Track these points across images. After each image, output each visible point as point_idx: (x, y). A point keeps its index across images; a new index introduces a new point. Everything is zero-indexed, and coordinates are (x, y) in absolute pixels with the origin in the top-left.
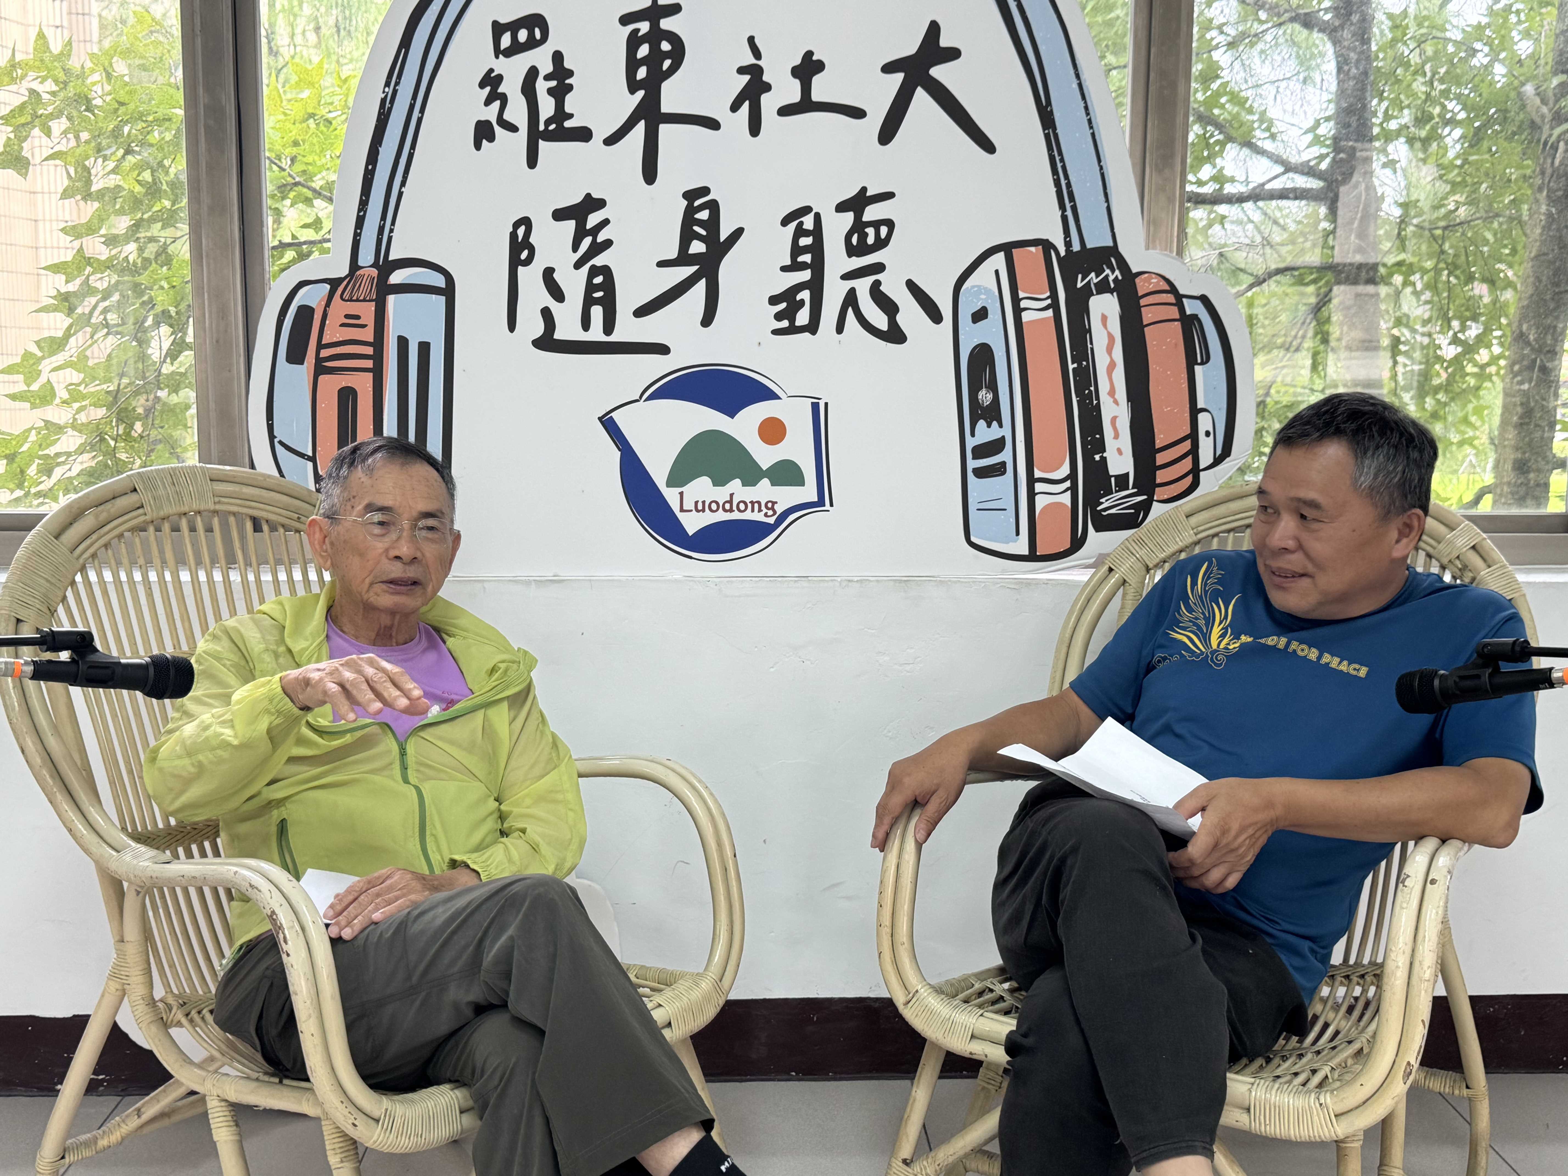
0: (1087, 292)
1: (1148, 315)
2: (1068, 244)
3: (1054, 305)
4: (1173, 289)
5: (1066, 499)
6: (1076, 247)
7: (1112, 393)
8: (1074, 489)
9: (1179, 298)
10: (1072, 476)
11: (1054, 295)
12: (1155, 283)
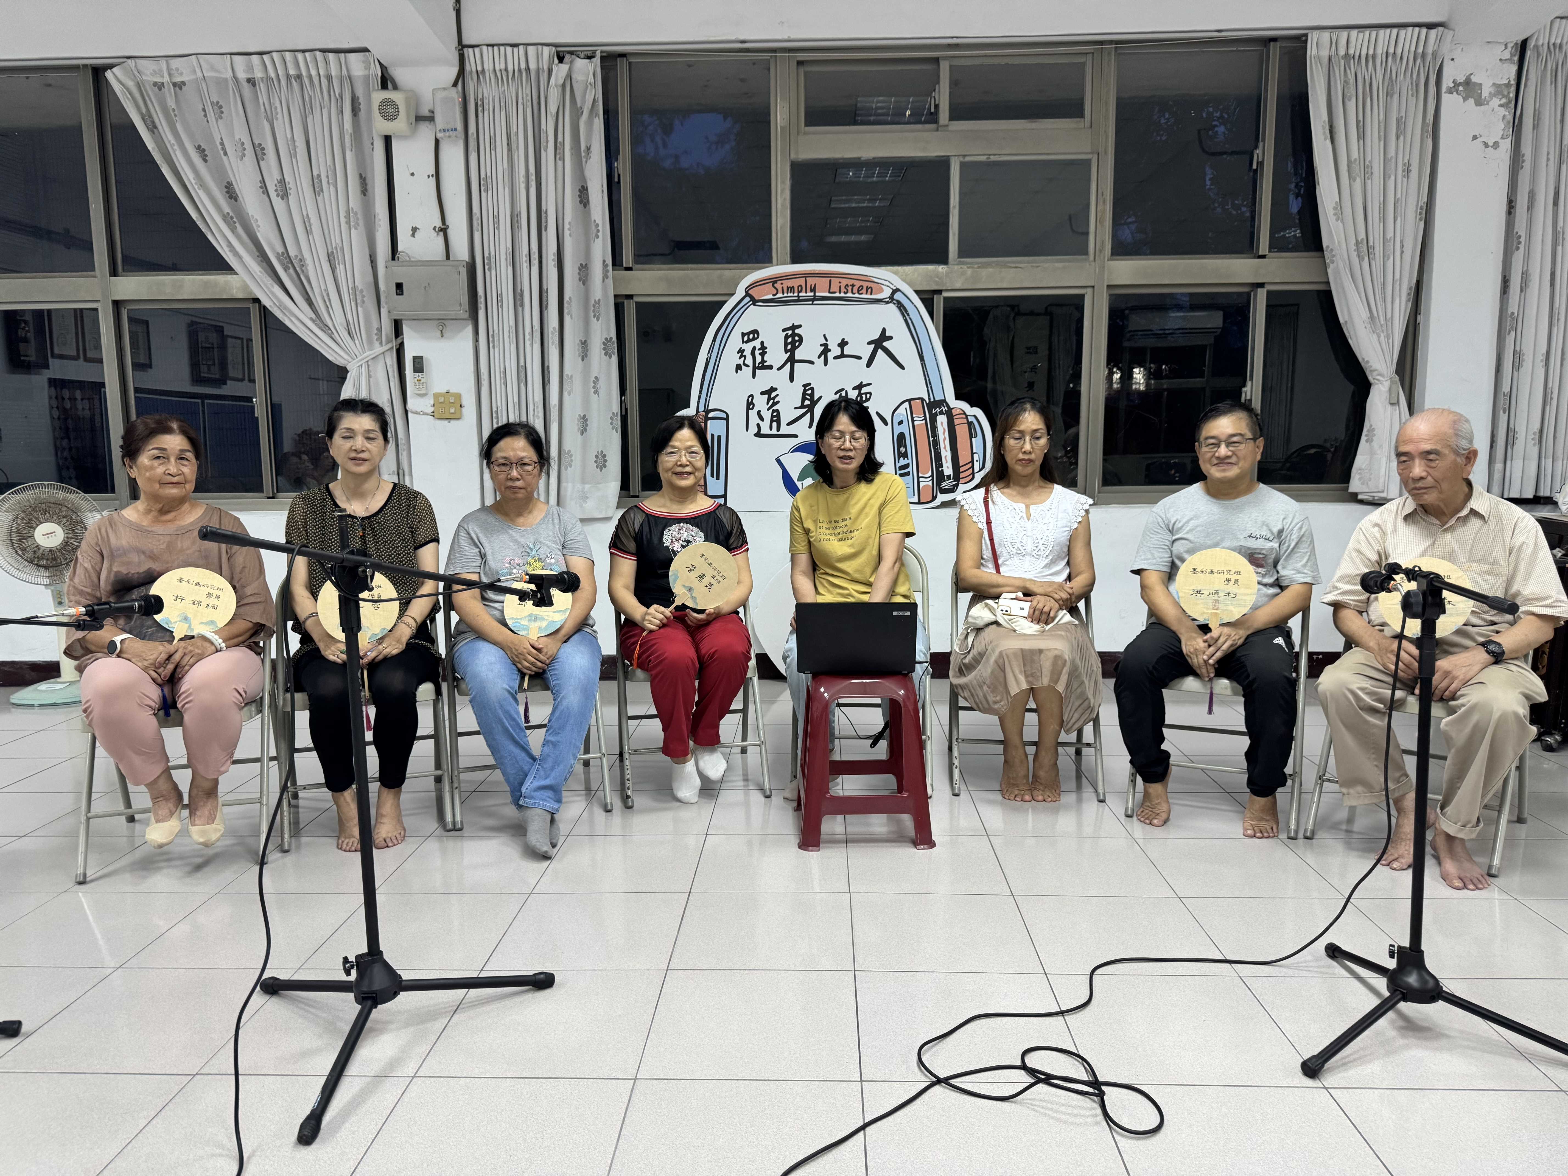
0: (936, 414)
1: (956, 422)
2: (929, 399)
3: (925, 419)
4: (965, 413)
5: (930, 483)
6: (932, 400)
7: (945, 448)
8: (933, 480)
9: (967, 416)
10: (932, 476)
11: (925, 416)
12: (958, 411)
